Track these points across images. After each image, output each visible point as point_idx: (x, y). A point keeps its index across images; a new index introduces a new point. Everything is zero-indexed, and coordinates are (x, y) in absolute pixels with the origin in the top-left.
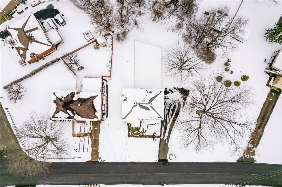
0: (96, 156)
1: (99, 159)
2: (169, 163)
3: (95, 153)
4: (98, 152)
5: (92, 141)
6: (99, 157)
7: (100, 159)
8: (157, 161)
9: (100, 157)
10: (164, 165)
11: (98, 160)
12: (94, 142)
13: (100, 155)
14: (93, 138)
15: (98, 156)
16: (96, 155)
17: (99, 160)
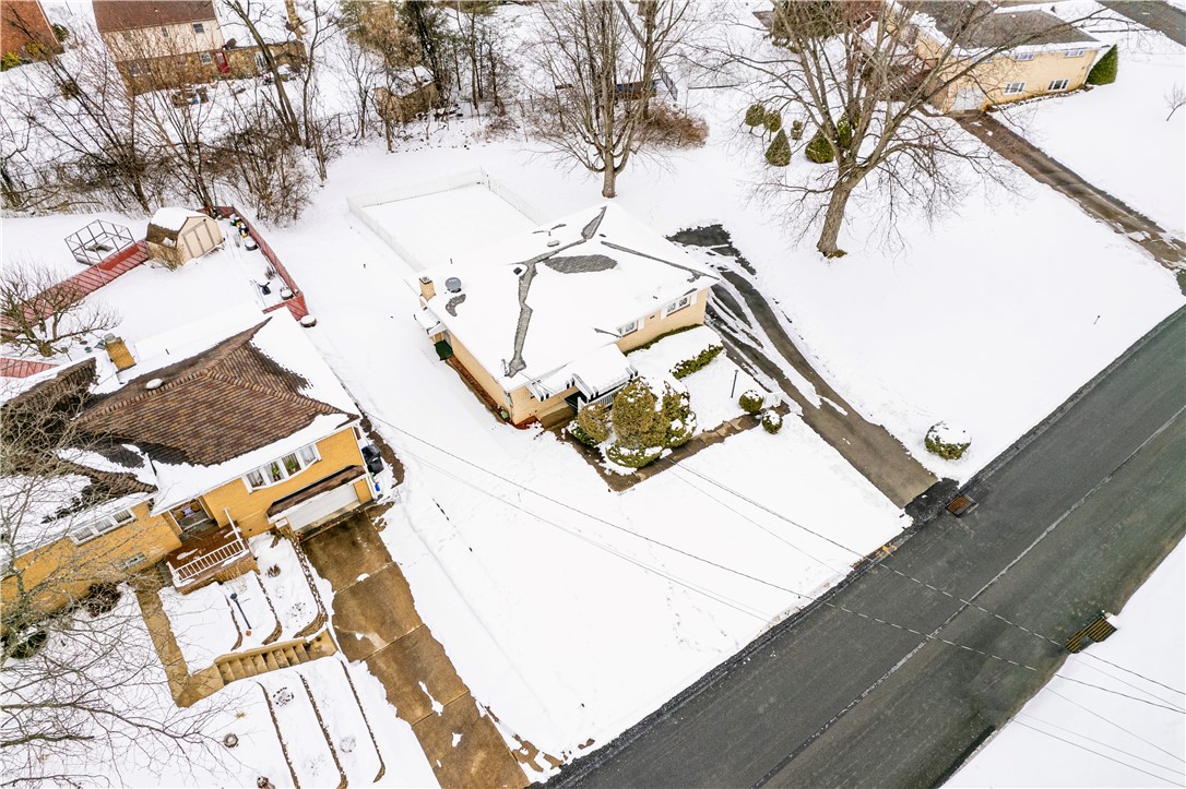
0: (481, 755)
1: (525, 767)
2: (967, 487)
3: (457, 738)
4: (483, 713)
5: (373, 670)
6: (513, 745)
7: (530, 759)
8: (908, 521)
9: (526, 745)
10: (958, 516)
11: (522, 775)
12: (401, 670)
13: (511, 727)
14: (378, 643)
15: (499, 743)
16: (481, 746)
17: (533, 777)
